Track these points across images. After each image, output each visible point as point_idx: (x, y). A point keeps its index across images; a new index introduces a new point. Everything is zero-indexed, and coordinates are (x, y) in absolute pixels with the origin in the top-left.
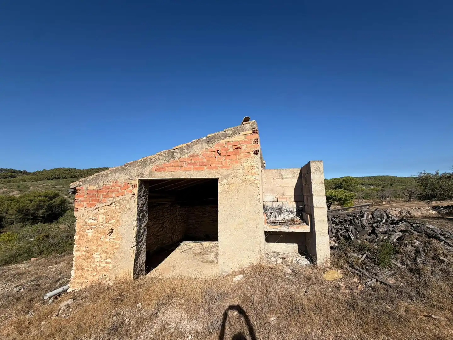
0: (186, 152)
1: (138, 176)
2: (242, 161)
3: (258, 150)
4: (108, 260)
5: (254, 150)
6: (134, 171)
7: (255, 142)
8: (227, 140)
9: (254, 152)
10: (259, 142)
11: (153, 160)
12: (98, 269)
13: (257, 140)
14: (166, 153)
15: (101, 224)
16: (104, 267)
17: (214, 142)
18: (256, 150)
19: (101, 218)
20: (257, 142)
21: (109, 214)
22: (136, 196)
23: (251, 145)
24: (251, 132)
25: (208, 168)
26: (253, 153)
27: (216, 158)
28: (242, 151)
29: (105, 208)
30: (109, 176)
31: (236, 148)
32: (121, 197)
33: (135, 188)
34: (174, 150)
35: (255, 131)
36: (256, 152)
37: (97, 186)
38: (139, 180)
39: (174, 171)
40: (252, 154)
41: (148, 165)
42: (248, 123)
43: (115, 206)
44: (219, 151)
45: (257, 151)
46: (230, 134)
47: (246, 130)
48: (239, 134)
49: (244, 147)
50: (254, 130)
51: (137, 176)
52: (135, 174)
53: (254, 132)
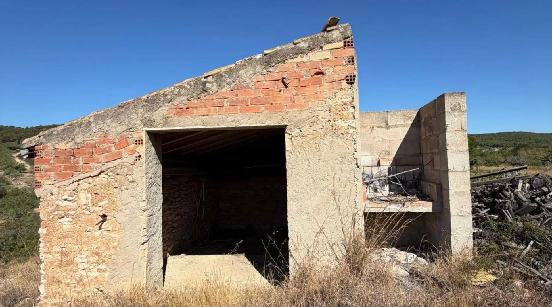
0: (227, 81)
1: (145, 125)
2: (327, 96)
3: (354, 76)
4: (102, 267)
5: (347, 76)
6: (136, 116)
7: (350, 62)
8: (299, 59)
9: (348, 80)
10: (355, 62)
11: (169, 97)
12: (86, 280)
13: (353, 58)
14: (192, 83)
15: (84, 207)
16: (96, 278)
17: (276, 64)
18: (351, 76)
19: (84, 198)
20: (353, 62)
21: (97, 191)
22: (143, 160)
23: (341, 67)
24: (341, 44)
25: (267, 108)
26: (345, 81)
27: (281, 91)
28: (326, 77)
29: (90, 180)
30: (93, 125)
31: (316, 74)
32: (116, 162)
33: (140, 146)
34: (205, 77)
35: (349, 42)
36: (351, 80)
37: (71, 144)
38: (147, 132)
39: (207, 115)
40: (344, 84)
41: (162, 105)
42: (336, 29)
43: (107, 176)
44: (285, 78)
45: (353, 78)
46: (305, 48)
47: (333, 41)
48: (321, 48)
49: (329, 71)
50: (347, 40)
51: (142, 126)
52: (139, 122)
53: (347, 44)
